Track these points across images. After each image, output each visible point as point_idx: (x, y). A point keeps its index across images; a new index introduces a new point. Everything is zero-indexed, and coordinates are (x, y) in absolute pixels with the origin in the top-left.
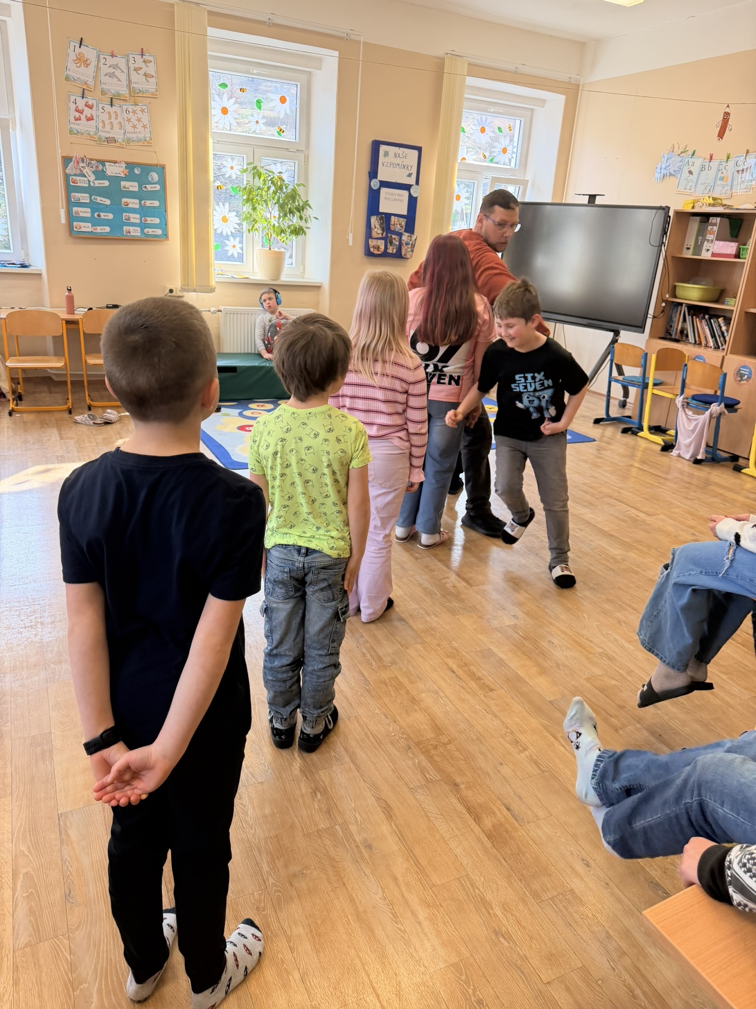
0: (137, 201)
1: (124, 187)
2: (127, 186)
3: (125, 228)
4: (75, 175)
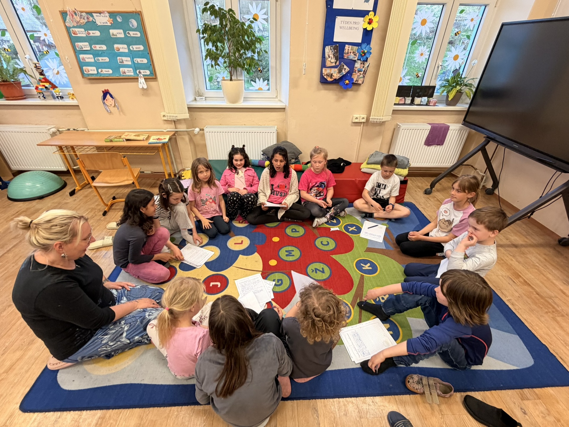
0: (125, 46)
1: (113, 35)
2: (114, 33)
3: (121, 69)
4: (74, 27)
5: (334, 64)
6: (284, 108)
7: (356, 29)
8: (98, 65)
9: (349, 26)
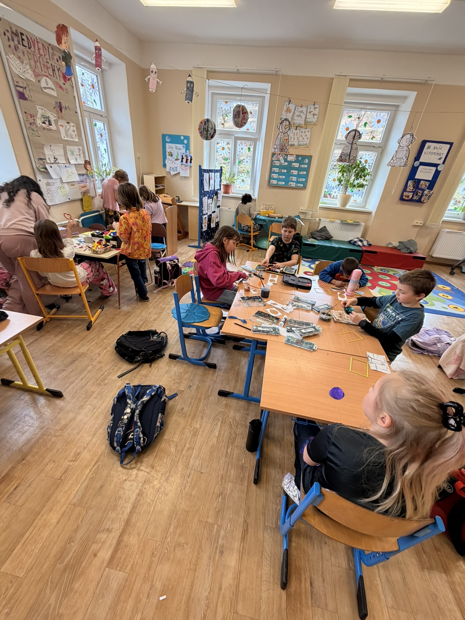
0: (297, 172)
2: (294, 165)
3: (290, 183)
4: (276, 160)
5: (411, 190)
6: (370, 213)
7: (430, 172)
8: (279, 180)
9: (426, 171)
